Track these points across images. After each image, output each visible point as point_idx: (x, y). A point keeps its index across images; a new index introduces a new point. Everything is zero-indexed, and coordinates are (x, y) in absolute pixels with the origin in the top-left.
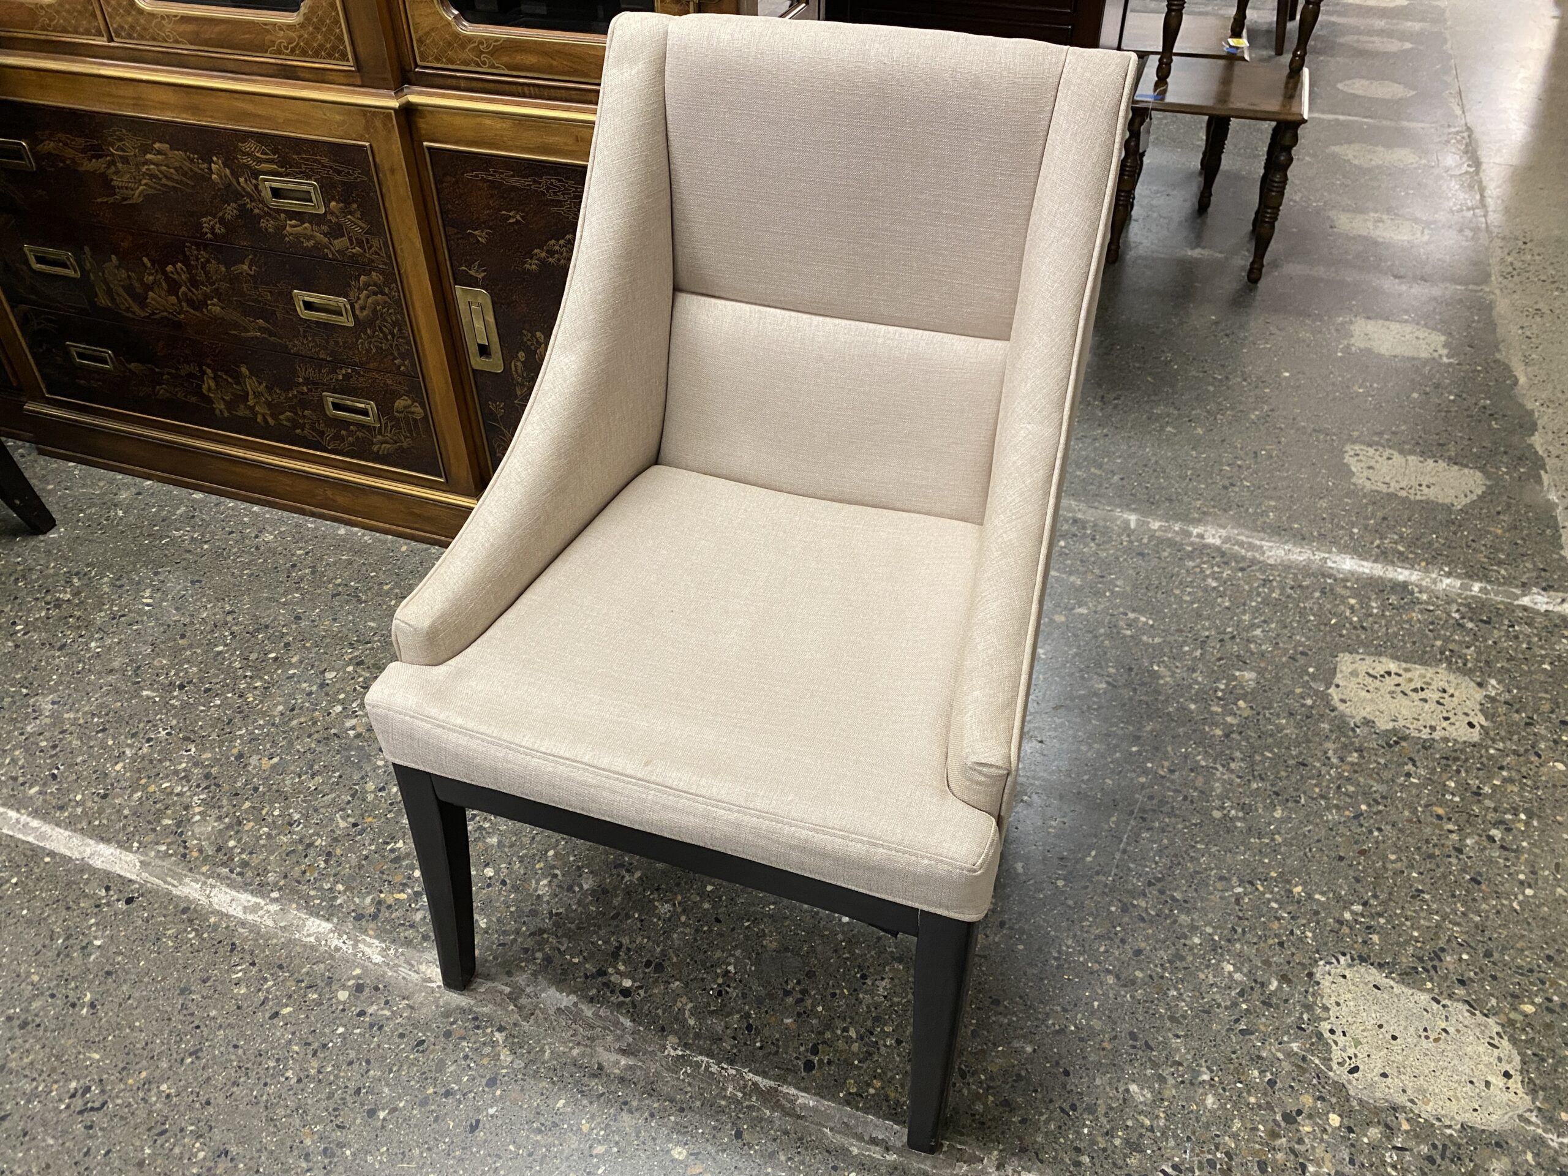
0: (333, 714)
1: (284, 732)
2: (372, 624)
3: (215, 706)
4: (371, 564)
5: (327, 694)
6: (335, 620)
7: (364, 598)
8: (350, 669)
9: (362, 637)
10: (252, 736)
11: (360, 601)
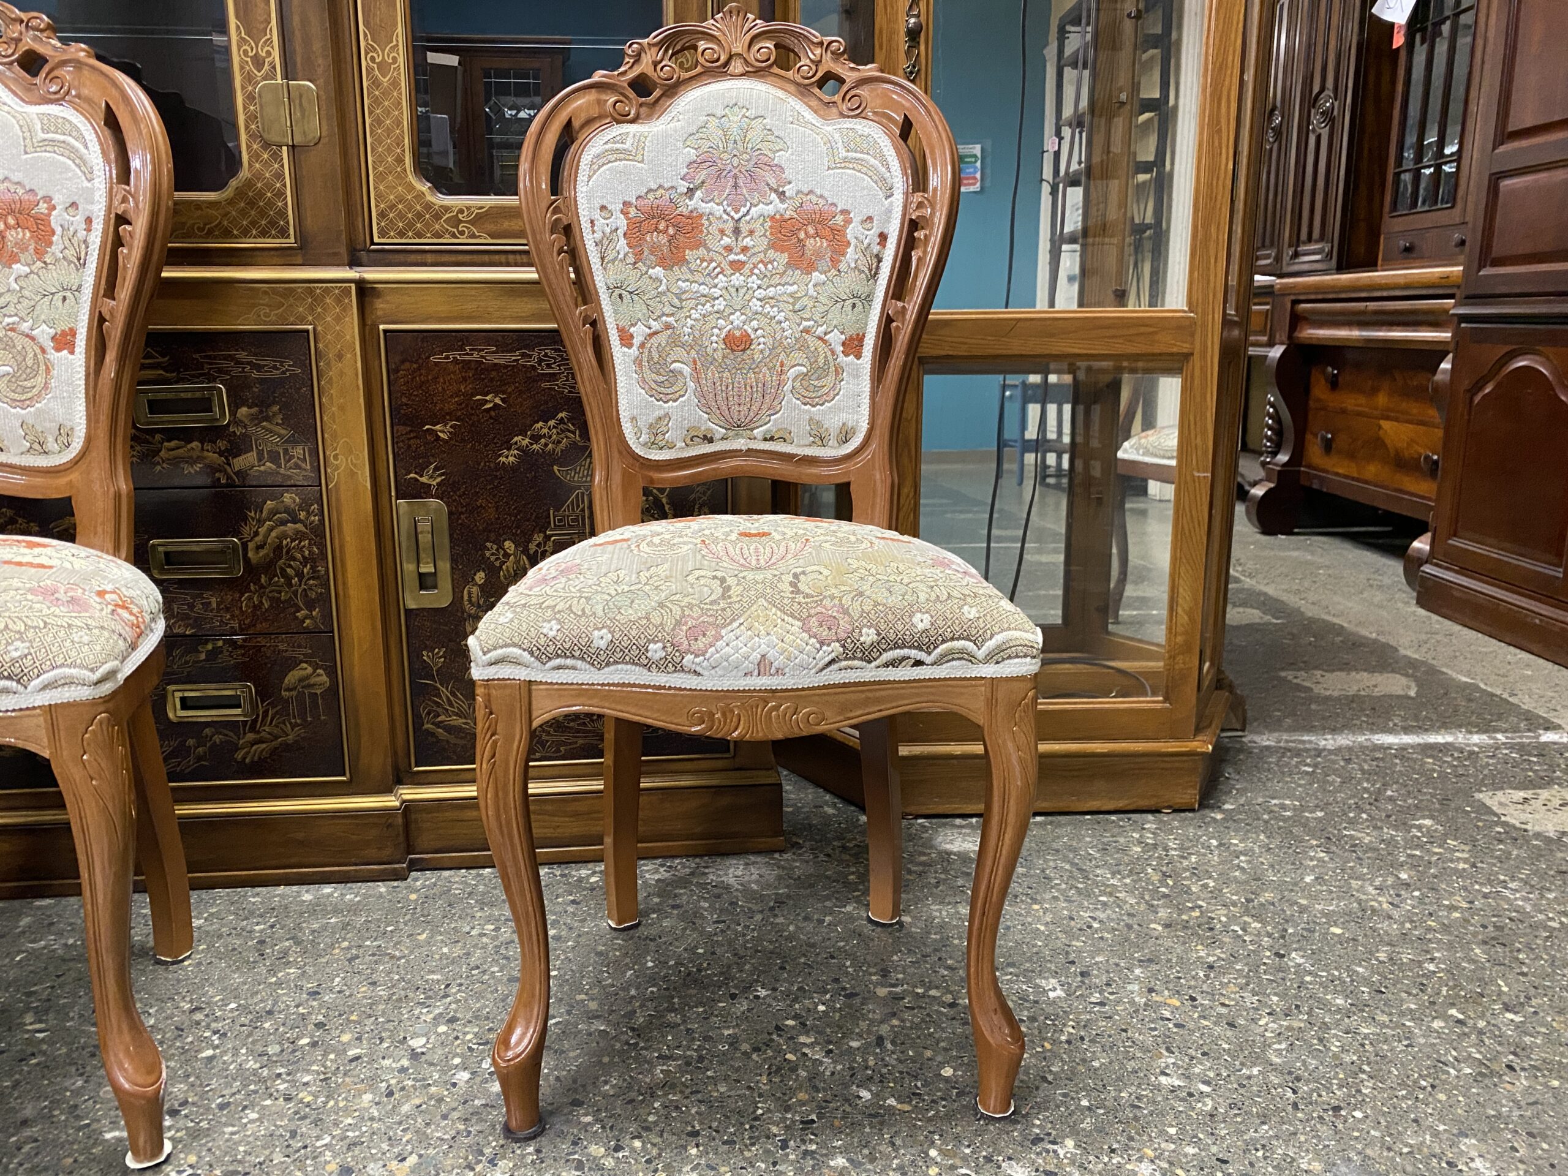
0: (461, 1084)
1: (400, 1123)
2: (435, 977)
3: (252, 1121)
4: (379, 920)
5: (431, 1064)
6: (374, 984)
7: (397, 953)
8: (442, 1029)
9: (430, 993)
10: (348, 1141)
11: (393, 957)
